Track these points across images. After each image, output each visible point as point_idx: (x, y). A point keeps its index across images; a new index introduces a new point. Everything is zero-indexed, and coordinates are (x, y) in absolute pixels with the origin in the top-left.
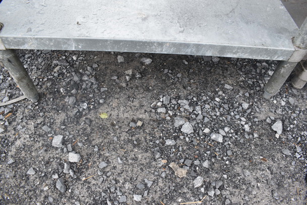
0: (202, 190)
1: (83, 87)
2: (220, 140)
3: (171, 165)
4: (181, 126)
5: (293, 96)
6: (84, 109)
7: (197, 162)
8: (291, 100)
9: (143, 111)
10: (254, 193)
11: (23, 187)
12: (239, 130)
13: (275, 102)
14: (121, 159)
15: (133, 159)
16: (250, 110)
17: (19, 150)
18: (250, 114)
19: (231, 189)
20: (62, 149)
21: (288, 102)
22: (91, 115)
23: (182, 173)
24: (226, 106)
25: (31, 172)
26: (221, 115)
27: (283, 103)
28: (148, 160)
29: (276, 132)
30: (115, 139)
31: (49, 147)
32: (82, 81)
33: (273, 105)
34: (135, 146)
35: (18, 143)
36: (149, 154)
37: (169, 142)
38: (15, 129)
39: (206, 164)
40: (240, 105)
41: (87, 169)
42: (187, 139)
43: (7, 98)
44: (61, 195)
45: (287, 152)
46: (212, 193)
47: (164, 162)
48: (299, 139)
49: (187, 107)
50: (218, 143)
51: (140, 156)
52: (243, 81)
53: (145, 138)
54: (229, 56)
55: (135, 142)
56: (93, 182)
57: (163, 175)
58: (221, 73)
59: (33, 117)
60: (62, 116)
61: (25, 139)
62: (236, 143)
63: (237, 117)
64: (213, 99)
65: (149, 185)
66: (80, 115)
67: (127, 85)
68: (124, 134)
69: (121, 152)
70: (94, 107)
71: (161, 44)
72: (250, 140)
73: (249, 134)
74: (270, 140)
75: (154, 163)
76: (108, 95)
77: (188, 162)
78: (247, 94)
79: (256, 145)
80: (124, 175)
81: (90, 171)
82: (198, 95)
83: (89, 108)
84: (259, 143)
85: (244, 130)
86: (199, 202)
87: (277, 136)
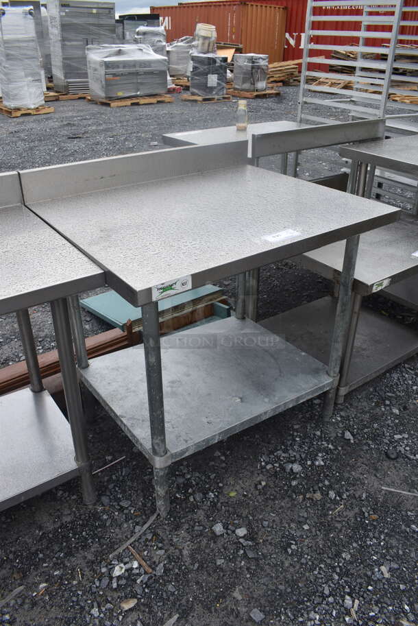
0: (338, 498)
1: (194, 483)
2: (322, 463)
3: (308, 496)
4: (291, 469)
5: (342, 410)
6: (213, 498)
7: (320, 485)
8: (342, 413)
9: (256, 475)
10: (366, 482)
11: (224, 575)
12: (327, 451)
13: (334, 420)
14: (273, 513)
15: (280, 508)
17: (192, 556)
19: (352, 488)
20: (227, 533)
21: (341, 417)
22: (222, 499)
23: (318, 496)
24: (307, 440)
25: (219, 562)
26: (309, 448)
27: (339, 419)
28: (290, 503)
29: (349, 440)
30: (256, 503)
31: (214, 537)
32: (187, 480)
33: (334, 423)
34: (273, 500)
35: (186, 552)
36: (287, 499)
37: (294, 483)
38: (172, 545)
39: (327, 483)
40: (314, 435)
41: (257, 534)
42: (302, 475)
44: (257, 559)
45: (365, 448)
46: (345, 496)
47: (301, 497)
48: (366, 436)
49: (283, 455)
50: (322, 466)
51: (283, 504)
52: (303, 417)
53: (275, 491)
55: (272, 497)
56: (270, 538)
57: (308, 505)
58: (283, 419)
59: (178, 527)
60: (201, 513)
61: (188, 546)
62: (332, 460)
63: (319, 443)
64: (295, 440)
65: (306, 516)
66: (214, 505)
67: (227, 464)
68: (259, 497)
69: (269, 509)
70: (218, 492)
72: (339, 453)
73: (335, 450)
74: (350, 447)
75: (296, 502)
76: (221, 478)
77: (316, 488)
78: (313, 425)
79: (345, 455)
80: (284, 521)
81: (260, 533)
82: (283, 443)
84: (345, 452)
85: (330, 449)
86: (342, 506)
87: (352, 441)
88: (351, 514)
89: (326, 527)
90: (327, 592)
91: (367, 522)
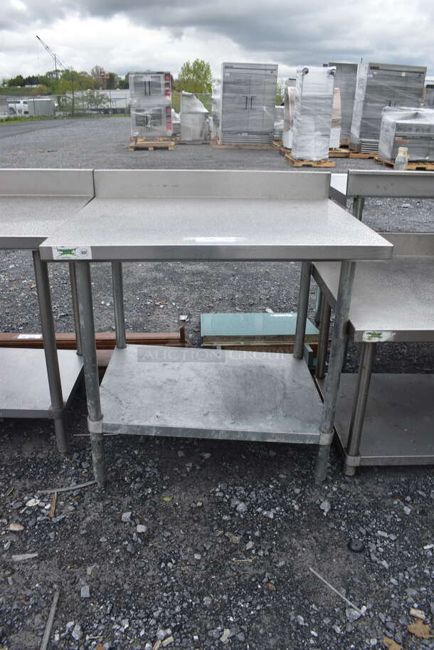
0: (253, 552)
1: (147, 476)
2: (271, 516)
3: (227, 534)
4: (236, 506)
5: (345, 482)
6: (148, 494)
7: (248, 533)
8: (343, 486)
9: (203, 496)
10: (299, 555)
11: (96, 551)
12: (289, 510)
13: (326, 488)
14: (183, 531)
15: (194, 531)
16: (301, 494)
17: (89, 525)
18: (301, 497)
19: (279, 552)
20: (131, 524)
21: (339, 488)
22: (156, 499)
23: (236, 539)
24: (279, 492)
25: (103, 539)
26: (274, 498)
27: (335, 489)
28: (207, 532)
29: (323, 511)
30: (178, 516)
31: (118, 521)
32: (144, 471)
33: (324, 490)
34: (195, 521)
35: (88, 519)
36: (208, 528)
37: (226, 518)
38: (84, 508)
39: (257, 534)
40: (293, 490)
41: (153, 538)
42: (242, 516)
43: (75, 483)
44: (132, 555)
45: (332, 525)
46: (261, 553)
47: (221, 532)
48: (346, 516)
49: (242, 492)
50: (269, 519)
51: (200, 529)
52: (297, 472)
53: (204, 516)
54: (269, 441)
55: (196, 519)
56: (159, 547)
57: (220, 542)
58: (277, 465)
59: (102, 499)
60: (129, 499)
61: (94, 516)
62: (286, 519)
63: (289, 499)
64: (268, 486)
65: (208, 548)
66: (144, 498)
67: (188, 475)
68: (186, 512)
69: (184, 526)
70: (158, 492)
71: (217, 432)
72: (299, 518)
73: (298, 512)
74: (318, 518)
75: (212, 533)
76: (170, 483)
77: (242, 532)
78: (300, 482)
79: (304, 521)
80: (186, 542)
81: (156, 540)
82: (254, 484)
83: (153, 493)
84: (307, 519)
85: (294, 510)
86: (251, 561)
87: (325, 514)
88: (251, 571)
89: (216, 567)
90: (156, 614)
91: (259, 586)
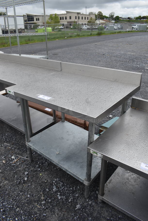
0: (43, 205)
1: (44, 165)
4: (54, 188)
6: (38, 170)
7: (48, 199)
8: (94, 204)
9: (50, 179)
10: (53, 216)
11: (12, 178)
12: (67, 200)
13: (88, 200)
14: (34, 186)
15: (36, 188)
16: (77, 197)
18: (75, 198)
19: (49, 211)
20: (26, 176)
21: (92, 203)
22: (38, 173)
23: (43, 198)
24: (71, 192)
25: (16, 176)
26: (67, 193)
27: (90, 203)
28: (39, 190)
30: (38, 181)
31: (24, 173)
32: (45, 163)
33: (86, 201)
34: (40, 185)
35: (19, 169)
36: (41, 189)
37: (47, 190)
38: (21, 165)
39: (50, 201)
40: (76, 194)
41: (26, 183)
42: (52, 192)
43: (26, 157)
44: (17, 185)
47: (42, 193)
48: (82, 215)
49: (61, 185)
50: (58, 198)
51: (39, 188)
53: (44, 186)
56: (25, 187)
57: (39, 196)
59: (27, 165)
60: (33, 169)
61: (21, 169)
62: (63, 202)
63: (71, 196)
65: (34, 196)
66: (36, 171)
67: (54, 170)
68: (41, 181)
69: (36, 185)
72: (67, 204)
73: (69, 202)
74: (73, 209)
75: (40, 192)
76: (46, 170)
77: (46, 197)
79: (68, 207)
80: (31, 190)
83: (40, 170)
84: (69, 207)
86: (39, 207)
87: (76, 209)
88: (36, 210)
89: (30, 202)
91: (32, 216)
